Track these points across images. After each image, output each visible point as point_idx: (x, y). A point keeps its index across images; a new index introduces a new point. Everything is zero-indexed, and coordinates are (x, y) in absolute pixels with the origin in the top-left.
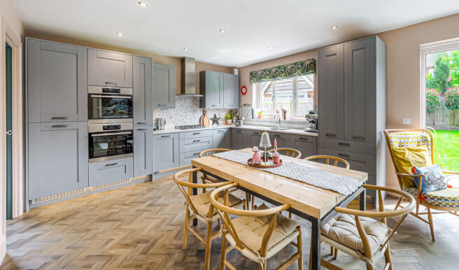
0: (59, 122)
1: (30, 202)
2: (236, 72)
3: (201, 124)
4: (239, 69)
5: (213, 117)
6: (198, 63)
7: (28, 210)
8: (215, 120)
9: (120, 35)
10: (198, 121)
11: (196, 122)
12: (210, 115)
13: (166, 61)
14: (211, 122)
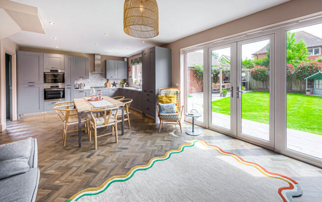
0: (31, 84)
1: (20, 115)
2: (126, 60)
3: (106, 86)
4: (128, 58)
5: (113, 83)
6: (102, 56)
7: (19, 118)
8: (114, 84)
9: (57, 47)
10: (104, 84)
11: (103, 85)
12: (111, 82)
13: (86, 56)
14: (112, 85)
